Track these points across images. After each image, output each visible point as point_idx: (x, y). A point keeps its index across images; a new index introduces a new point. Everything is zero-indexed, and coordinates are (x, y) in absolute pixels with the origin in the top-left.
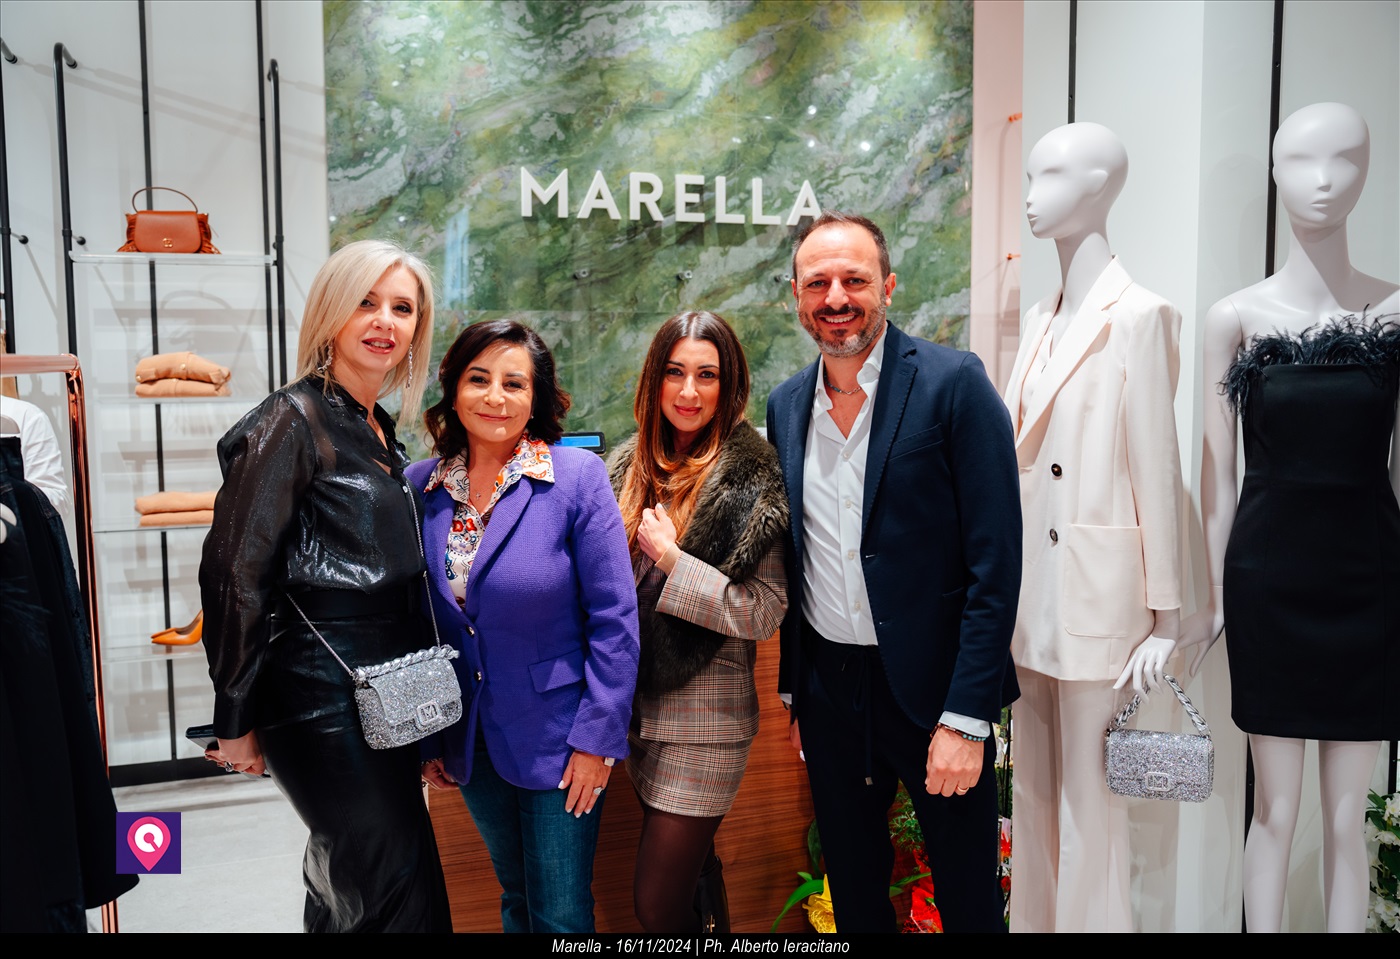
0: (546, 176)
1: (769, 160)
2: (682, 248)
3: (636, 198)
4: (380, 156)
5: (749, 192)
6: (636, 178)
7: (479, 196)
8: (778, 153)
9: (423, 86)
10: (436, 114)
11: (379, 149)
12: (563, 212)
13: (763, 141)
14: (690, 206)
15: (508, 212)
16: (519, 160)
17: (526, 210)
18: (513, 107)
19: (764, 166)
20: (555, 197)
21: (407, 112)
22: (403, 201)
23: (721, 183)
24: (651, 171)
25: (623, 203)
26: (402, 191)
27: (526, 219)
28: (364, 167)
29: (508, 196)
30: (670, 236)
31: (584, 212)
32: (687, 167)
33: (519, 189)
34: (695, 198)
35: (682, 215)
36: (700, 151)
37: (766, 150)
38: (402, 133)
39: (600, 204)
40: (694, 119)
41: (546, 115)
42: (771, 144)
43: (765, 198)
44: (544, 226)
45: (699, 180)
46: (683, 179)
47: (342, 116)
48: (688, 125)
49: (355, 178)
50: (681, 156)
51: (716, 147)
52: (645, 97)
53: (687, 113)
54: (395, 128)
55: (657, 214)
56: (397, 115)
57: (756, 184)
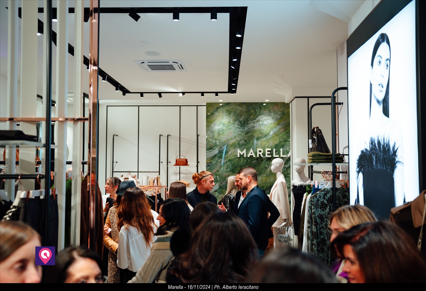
0: (242, 150)
1: (284, 145)
2: (267, 162)
3: (258, 153)
4: (214, 148)
5: (280, 151)
6: (258, 150)
7: (231, 154)
8: (286, 144)
9: (221, 136)
10: (224, 141)
11: (214, 147)
12: (245, 156)
13: (283, 142)
14: (268, 154)
15: (235, 157)
16: (237, 148)
17: (239, 156)
18: (237, 139)
19: (283, 146)
20: (244, 153)
21: (219, 141)
22: (218, 155)
23: (274, 150)
24: (261, 148)
25: (256, 154)
26: (218, 154)
27: (238, 157)
28: (212, 150)
29: (235, 154)
30: (265, 160)
31: (249, 156)
32: (268, 147)
33: (237, 152)
34: (269, 153)
35: (267, 156)
36: (270, 144)
37: (283, 143)
38: (218, 144)
39: (251, 155)
40: (269, 139)
41: (242, 140)
42: (284, 142)
43: (283, 152)
44: (242, 159)
45: (270, 149)
46: (267, 150)
47: (208, 142)
48: (268, 140)
49: (210, 152)
50: (267, 146)
51: (273, 143)
52: (260, 136)
53: (268, 138)
54: (217, 143)
55: (262, 156)
56: (217, 141)
57: (281, 150)
